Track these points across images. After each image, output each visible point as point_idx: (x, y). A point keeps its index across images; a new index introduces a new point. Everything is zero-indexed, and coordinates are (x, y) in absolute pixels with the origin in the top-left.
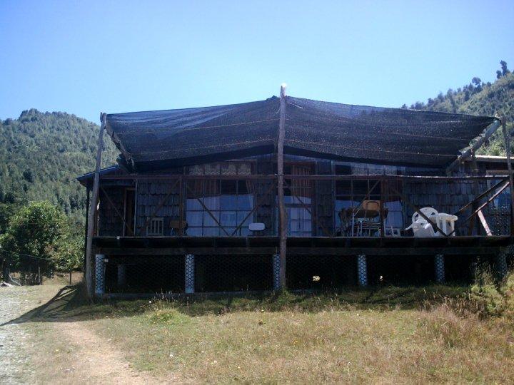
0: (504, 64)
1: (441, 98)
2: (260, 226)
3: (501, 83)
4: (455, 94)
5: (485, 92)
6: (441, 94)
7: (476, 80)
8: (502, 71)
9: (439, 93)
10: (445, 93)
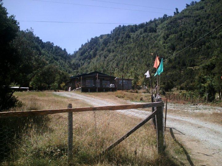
0: (177, 9)
1: (151, 22)
2: (94, 85)
3: (175, 18)
4: (157, 20)
5: (168, 21)
6: (151, 20)
7: (166, 15)
8: (176, 12)
9: (150, 20)
10: (153, 20)
